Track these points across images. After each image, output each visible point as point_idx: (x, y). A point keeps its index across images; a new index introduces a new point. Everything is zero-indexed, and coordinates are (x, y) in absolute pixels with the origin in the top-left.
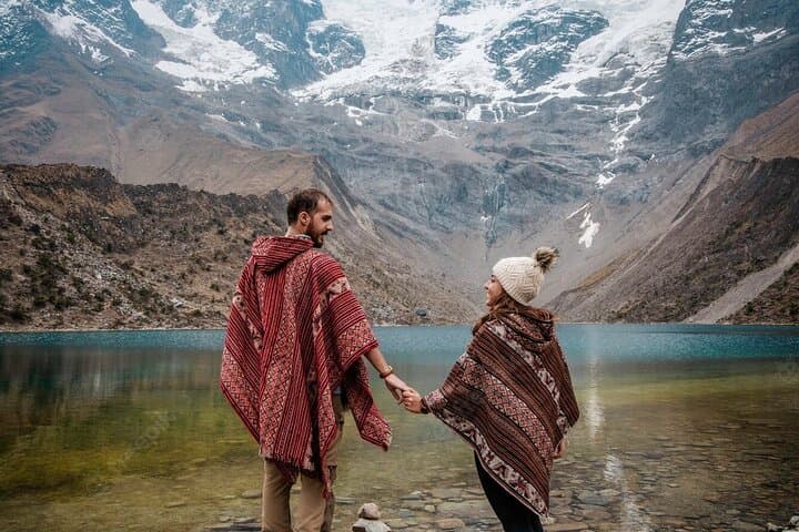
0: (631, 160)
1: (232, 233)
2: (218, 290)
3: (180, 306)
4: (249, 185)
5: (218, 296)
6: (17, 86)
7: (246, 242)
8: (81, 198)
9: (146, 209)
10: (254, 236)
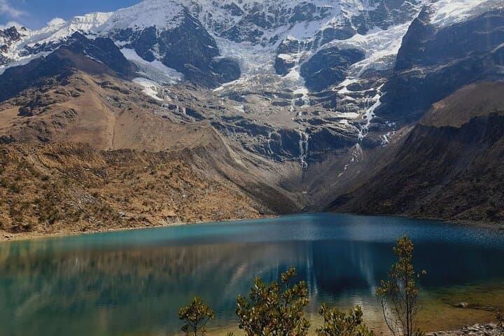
0: (376, 124)
1: (159, 173)
2: (146, 205)
3: (124, 216)
4: (178, 142)
5: (146, 209)
6: (57, 92)
7: (166, 177)
8: (75, 160)
9: (111, 163)
10: (171, 174)
